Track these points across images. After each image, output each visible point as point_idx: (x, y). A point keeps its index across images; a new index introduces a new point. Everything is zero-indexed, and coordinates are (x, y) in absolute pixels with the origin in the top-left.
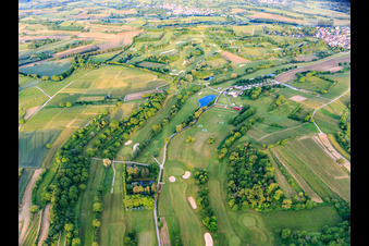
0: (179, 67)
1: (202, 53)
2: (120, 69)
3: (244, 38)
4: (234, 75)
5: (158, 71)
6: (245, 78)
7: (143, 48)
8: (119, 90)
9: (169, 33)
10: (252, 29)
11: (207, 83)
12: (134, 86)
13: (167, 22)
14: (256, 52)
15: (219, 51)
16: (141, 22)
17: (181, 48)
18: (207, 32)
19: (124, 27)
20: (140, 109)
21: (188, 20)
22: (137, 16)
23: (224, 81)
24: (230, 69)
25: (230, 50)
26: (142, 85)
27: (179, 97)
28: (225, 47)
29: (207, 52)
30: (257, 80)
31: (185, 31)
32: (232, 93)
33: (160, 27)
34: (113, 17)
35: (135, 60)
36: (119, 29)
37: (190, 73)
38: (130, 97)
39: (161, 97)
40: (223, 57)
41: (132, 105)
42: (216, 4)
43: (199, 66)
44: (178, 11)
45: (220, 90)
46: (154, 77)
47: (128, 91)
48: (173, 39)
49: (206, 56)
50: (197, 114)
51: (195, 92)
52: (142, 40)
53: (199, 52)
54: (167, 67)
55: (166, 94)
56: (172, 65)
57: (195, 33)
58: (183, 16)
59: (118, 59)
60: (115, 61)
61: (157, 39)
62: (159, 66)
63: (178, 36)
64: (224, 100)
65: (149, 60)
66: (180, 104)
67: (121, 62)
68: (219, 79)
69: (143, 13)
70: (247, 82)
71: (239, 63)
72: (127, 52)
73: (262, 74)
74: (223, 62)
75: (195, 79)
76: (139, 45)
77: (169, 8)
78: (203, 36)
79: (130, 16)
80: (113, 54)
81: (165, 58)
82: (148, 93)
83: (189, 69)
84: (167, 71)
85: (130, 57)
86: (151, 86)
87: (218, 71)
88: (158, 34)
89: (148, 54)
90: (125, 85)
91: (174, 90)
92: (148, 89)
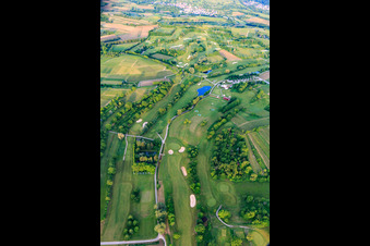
0: (185, 60)
1: (204, 50)
2: (136, 58)
3: (240, 39)
4: (228, 71)
5: (167, 62)
6: (236, 74)
7: (156, 41)
8: (134, 77)
9: (179, 30)
10: (247, 32)
11: (205, 76)
12: (147, 74)
13: (178, 19)
14: (247, 52)
15: (218, 49)
16: (156, 17)
17: (187, 44)
18: (210, 31)
19: (142, 21)
20: (150, 94)
21: (196, 19)
22: (154, 12)
23: (219, 75)
24: (225, 65)
25: (227, 49)
26: (153, 74)
27: (182, 86)
28: (223, 45)
29: (208, 48)
30: (245, 76)
31: (192, 29)
32: (225, 86)
33: (171, 23)
34: (133, 10)
35: (149, 51)
36: (137, 22)
37: (193, 66)
38: (143, 83)
39: (168, 85)
40: (221, 54)
41: (144, 90)
42: (220, 7)
43: (200, 61)
44: (188, 11)
45: (215, 82)
46: (163, 68)
47: (142, 78)
48: (182, 35)
49: (207, 52)
50: (195, 101)
51: (196, 83)
52: (156, 34)
53: (201, 49)
54: (175, 60)
55: (172, 83)
56: (179, 58)
57: (200, 31)
58: (192, 15)
59: (135, 49)
60: (132, 51)
61: (168, 34)
62: (168, 58)
63: (186, 32)
64: (217, 91)
65: (160, 52)
66: (182, 92)
67: (137, 52)
68: (215, 74)
69: (159, 9)
70: (237, 77)
71: (233, 60)
72: (143, 44)
73: (249, 71)
74: (220, 59)
75: (196, 71)
76: (154, 38)
77: (181, 6)
78: (206, 34)
79: (148, 11)
80: (131, 45)
81: (174, 52)
82: (158, 81)
83: (192, 63)
84: (174, 63)
85: (145, 49)
86: (161, 75)
87: (215, 67)
88: (169, 30)
89: (161, 47)
90: (140, 73)
91: (179, 80)
92: (158, 77)
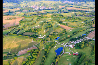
0: (43, 34)
1: (52, 26)
2: (15, 37)
3: (68, 18)
4: (69, 36)
5: (33, 36)
6: (74, 37)
7: (25, 26)
8: (15, 49)
9: (35, 18)
10: (70, 14)
11: (57, 41)
12: (23, 46)
13: (34, 13)
14: (74, 24)
15: (59, 25)
16: (22, 14)
17: (42, 24)
18: (52, 16)
19: (15, 17)
20: (27, 60)
21: (43, 12)
22: (21, 11)
23: (65, 39)
24: (66, 33)
25: (64, 24)
26: (26, 45)
27: (46, 50)
28: (61, 22)
29: (54, 25)
30: (80, 38)
31: (42, 17)
32: (71, 46)
33: (31, 15)
34: (10, 12)
35: (21, 32)
36: (13, 17)
37: (48, 36)
38: (21, 52)
39: (36, 51)
40: (61, 27)
41: (22, 58)
42: (52, 5)
43: (52, 33)
44: (38, 8)
45: (64, 44)
46: (31, 40)
47: (19, 49)
48: (38, 20)
49: (54, 27)
50: (57, 60)
51: (53, 46)
52: (24, 22)
53: (50, 26)
54: (37, 34)
55: (39, 49)
56: (39, 33)
57: (46, 17)
58: (40, 10)
60: (12, 33)
61: (30, 21)
62: (33, 34)
63: (39, 19)
64: (67, 50)
65: (28, 31)
67: (15, 33)
68: (62, 39)
69: (23, 10)
70: (75, 39)
71: (69, 30)
72: (17, 28)
73: (81, 34)
74: (62, 30)
75: (51, 39)
76: (23, 24)
77: (33, 7)
78: (50, 18)
79: (18, 11)
80: (11, 30)
81: (36, 30)
83: (47, 34)
84: (37, 36)
85: (19, 30)
86: (31, 45)
87: (61, 35)
88: (30, 19)
89: (27, 28)
90: (17, 46)
91: (42, 46)
92: (29, 47)
